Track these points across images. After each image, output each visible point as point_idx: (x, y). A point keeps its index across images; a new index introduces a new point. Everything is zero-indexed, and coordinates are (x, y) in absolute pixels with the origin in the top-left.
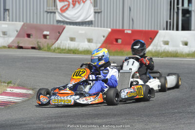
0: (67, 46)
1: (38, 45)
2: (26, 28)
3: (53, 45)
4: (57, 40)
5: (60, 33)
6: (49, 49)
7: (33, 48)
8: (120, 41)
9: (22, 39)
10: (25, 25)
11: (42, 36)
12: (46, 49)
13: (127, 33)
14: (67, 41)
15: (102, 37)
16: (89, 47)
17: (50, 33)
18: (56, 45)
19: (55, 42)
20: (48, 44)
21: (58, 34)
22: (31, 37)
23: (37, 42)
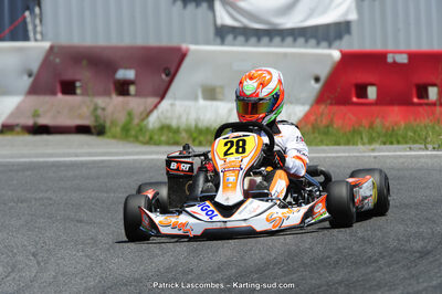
0: (193, 117)
1: (97, 118)
2: (58, 60)
3: (151, 111)
4: (162, 97)
5: (172, 75)
6: (133, 132)
7: (82, 130)
8: (372, 92)
9: (48, 99)
10: (56, 50)
11: (112, 86)
12: (118, 130)
13: (395, 63)
14: (196, 99)
15: (313, 82)
17: (136, 75)
18: (153, 121)
19: (156, 107)
20: (130, 114)
21: (164, 76)
22: (78, 91)
23: (92, 107)
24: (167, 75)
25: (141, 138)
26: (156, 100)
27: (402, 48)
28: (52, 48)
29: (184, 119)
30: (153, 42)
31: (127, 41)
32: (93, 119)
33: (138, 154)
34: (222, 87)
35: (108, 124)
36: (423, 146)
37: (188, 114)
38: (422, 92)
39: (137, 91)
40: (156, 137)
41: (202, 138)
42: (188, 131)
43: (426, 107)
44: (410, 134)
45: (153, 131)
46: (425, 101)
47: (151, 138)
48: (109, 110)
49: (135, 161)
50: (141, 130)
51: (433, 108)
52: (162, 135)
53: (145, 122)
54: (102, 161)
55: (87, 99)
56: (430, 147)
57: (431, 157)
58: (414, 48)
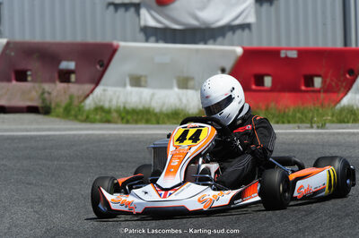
0: (122, 100)
1: (44, 100)
2: (13, 54)
3: (88, 96)
4: (97, 84)
5: (105, 66)
6: (72, 112)
7: (32, 110)
8: (268, 81)
10: (11, 46)
11: (56, 75)
12: (61, 110)
13: (287, 58)
14: (125, 86)
16: (180, 100)
17: (76, 65)
18: (89, 103)
19: (92, 91)
20: (71, 98)
21: (98, 67)
22: (29, 78)
23: (40, 92)
24: (101, 66)
25: (80, 117)
26: (92, 86)
27: (293, 45)
28: (8, 44)
29: (114, 102)
30: (90, 40)
31: (69, 39)
32: (41, 101)
33: (76, 129)
34: (146, 77)
35: (53, 105)
36: (309, 125)
37: (118, 97)
38: (309, 82)
39: (76, 79)
40: (91, 116)
41: (129, 117)
42: (118, 111)
43: (312, 94)
44: (298, 115)
45: (89, 111)
46: (311, 89)
47: (87, 117)
48: (54, 93)
49: (75, 135)
50: (79, 110)
51: (318, 94)
52: (97, 114)
53: (83, 104)
54: (48, 136)
55: (37, 85)
56: (314, 125)
57: (316, 134)
58: (302, 45)
